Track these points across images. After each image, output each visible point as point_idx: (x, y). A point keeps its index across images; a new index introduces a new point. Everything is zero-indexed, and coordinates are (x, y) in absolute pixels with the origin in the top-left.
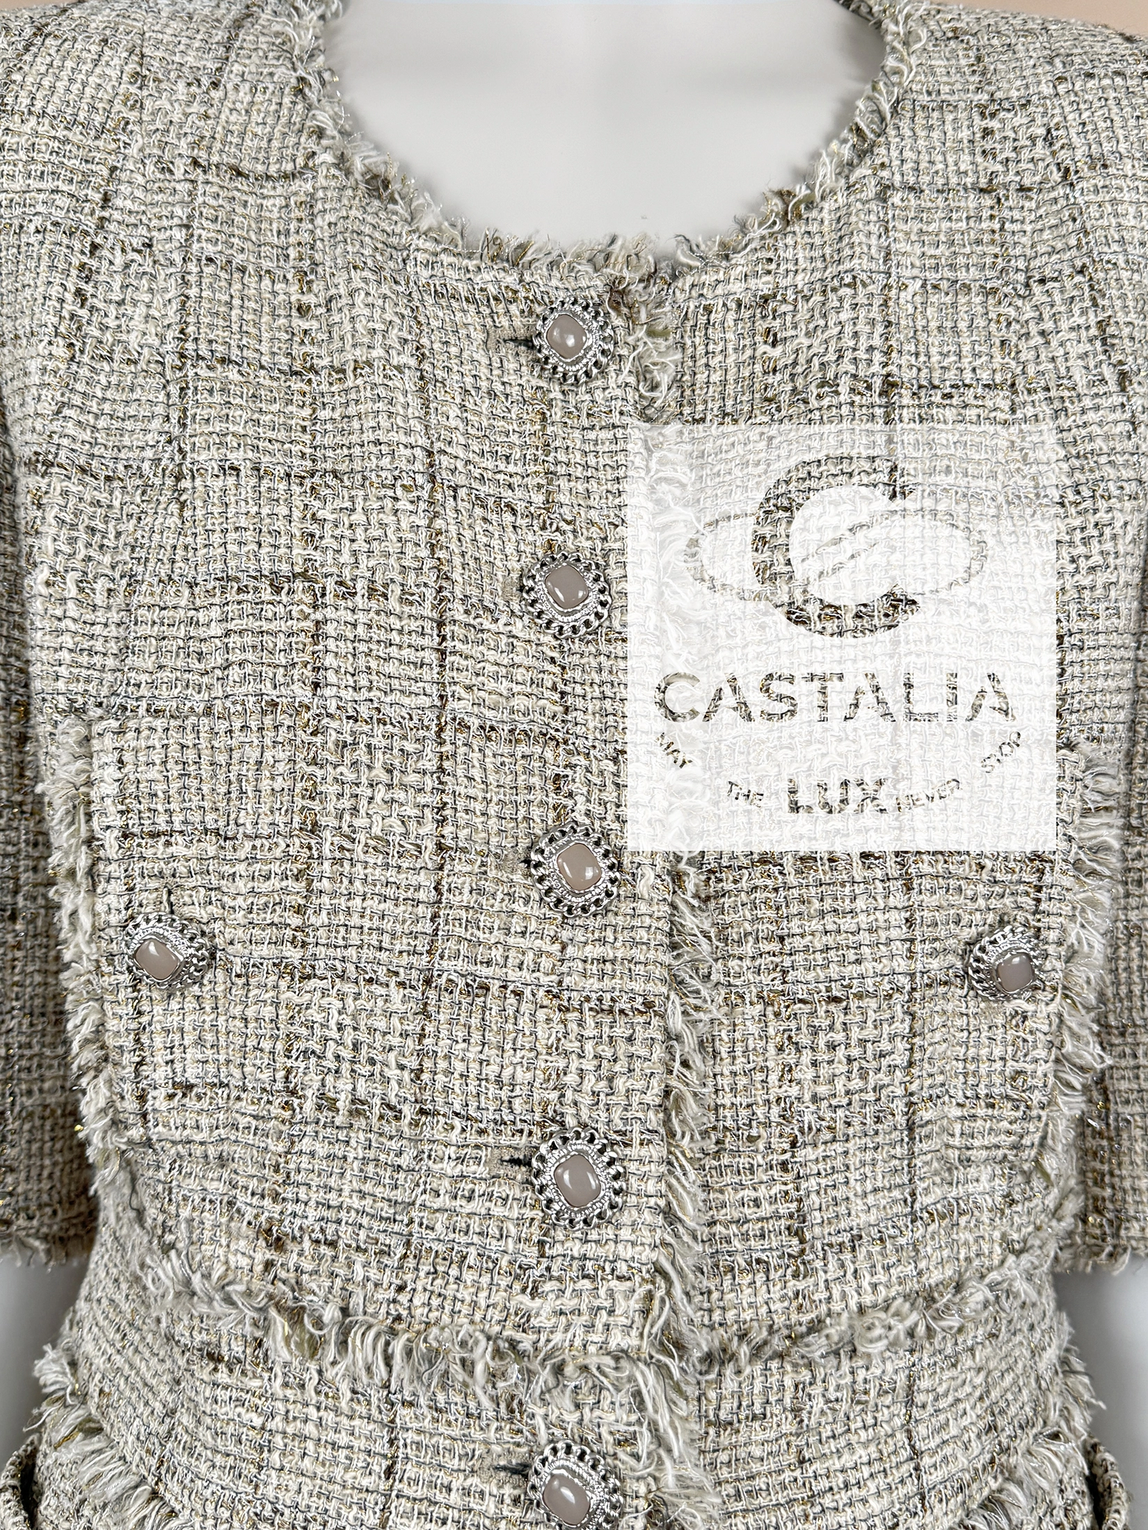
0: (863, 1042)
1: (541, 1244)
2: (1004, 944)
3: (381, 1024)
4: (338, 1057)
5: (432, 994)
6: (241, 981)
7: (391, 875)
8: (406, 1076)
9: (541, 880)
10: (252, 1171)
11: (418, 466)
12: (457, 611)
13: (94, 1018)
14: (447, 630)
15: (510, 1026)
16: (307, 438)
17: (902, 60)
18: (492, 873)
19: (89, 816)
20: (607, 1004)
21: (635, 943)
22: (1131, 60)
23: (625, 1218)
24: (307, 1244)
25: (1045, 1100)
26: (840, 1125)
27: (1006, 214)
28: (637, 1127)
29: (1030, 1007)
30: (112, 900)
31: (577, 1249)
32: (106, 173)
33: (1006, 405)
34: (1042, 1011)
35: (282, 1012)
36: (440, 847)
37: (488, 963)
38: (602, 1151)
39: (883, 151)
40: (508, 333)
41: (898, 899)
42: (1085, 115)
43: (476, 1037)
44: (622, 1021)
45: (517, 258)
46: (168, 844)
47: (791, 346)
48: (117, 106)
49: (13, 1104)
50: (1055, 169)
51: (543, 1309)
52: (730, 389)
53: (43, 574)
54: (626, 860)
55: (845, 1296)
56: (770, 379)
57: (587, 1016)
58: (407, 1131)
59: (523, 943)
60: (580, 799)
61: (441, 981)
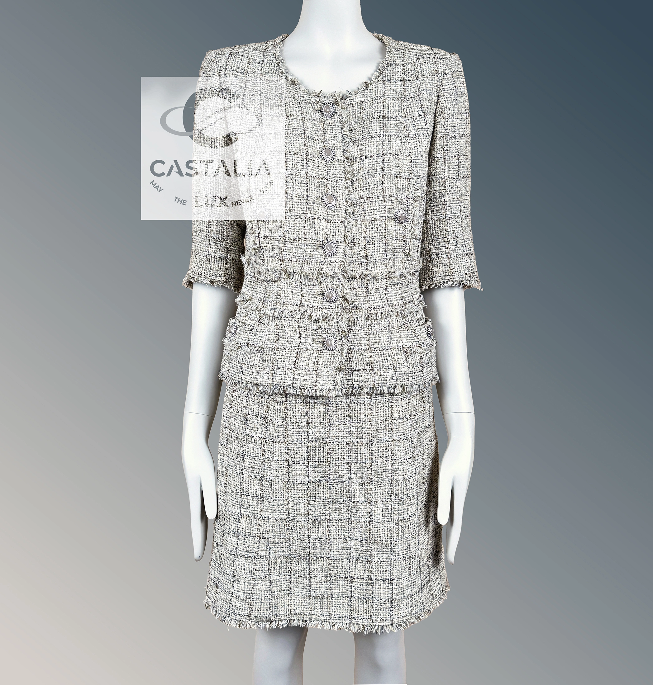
0: (377, 228)
1: (324, 258)
2: (401, 212)
3: (298, 225)
4: (291, 231)
5: (306, 220)
7: (299, 201)
8: (302, 233)
9: (324, 202)
11: (302, 132)
12: (309, 157)
13: (251, 226)
14: (308, 160)
15: (319, 225)
17: (389, 55)
18: (316, 200)
20: (335, 221)
21: (339, 212)
22: (432, 54)
23: (338, 254)
24: (287, 261)
25: (410, 241)
26: (373, 242)
27: (406, 85)
28: (340, 240)
29: (407, 225)
31: (330, 259)
33: (404, 120)
34: (408, 225)
36: (307, 196)
37: (316, 215)
38: (334, 244)
39: (384, 74)
40: (317, 109)
41: (383, 204)
42: (421, 66)
43: (314, 226)
44: (337, 224)
45: (318, 96)
47: (367, 110)
48: (246, 68)
49: (228, 257)
50: (415, 76)
51: (325, 267)
52: (356, 118)
54: (338, 199)
55: (374, 270)
56: (363, 116)
57: (332, 223)
58: (303, 242)
59: (321, 212)
60: (330, 189)
61: (308, 218)
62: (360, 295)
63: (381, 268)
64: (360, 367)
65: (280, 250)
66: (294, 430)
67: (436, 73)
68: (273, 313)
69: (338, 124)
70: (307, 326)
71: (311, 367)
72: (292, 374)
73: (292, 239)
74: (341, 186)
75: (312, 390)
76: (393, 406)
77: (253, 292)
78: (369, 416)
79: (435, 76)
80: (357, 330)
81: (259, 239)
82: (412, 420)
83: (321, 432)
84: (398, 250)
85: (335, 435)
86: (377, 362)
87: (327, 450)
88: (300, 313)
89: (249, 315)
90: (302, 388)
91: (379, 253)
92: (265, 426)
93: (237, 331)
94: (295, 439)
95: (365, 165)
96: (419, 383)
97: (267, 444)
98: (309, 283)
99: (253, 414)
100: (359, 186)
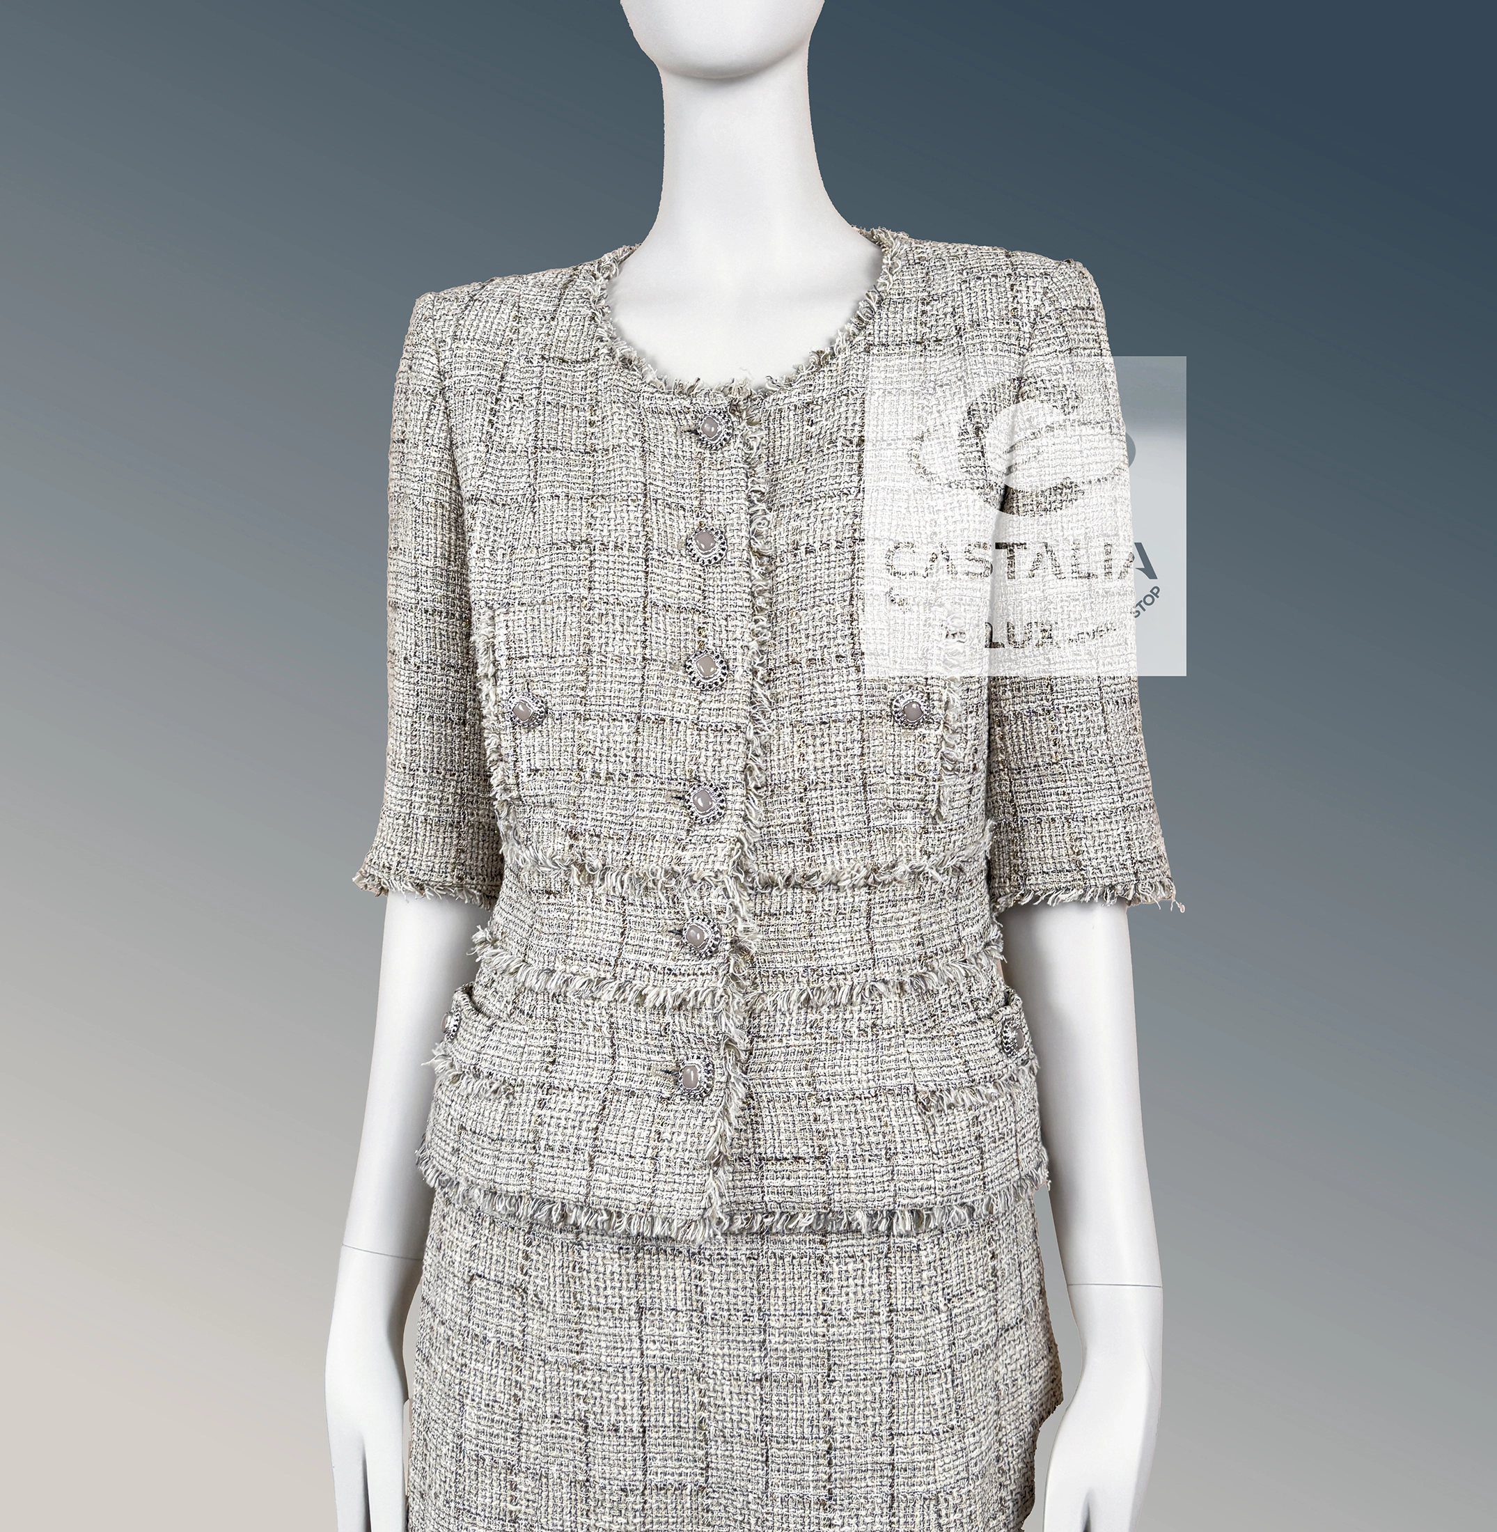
0: (837, 743)
1: (688, 830)
2: (907, 698)
3: (619, 738)
4: (600, 755)
6: (558, 722)
7: (623, 672)
8: (630, 760)
9: (691, 673)
10: (563, 806)
11: (639, 491)
12: (655, 554)
13: (496, 740)
14: (649, 563)
15: (674, 737)
16: (591, 481)
17: (887, 279)
18: (668, 670)
19: (494, 652)
20: (719, 727)
21: (733, 701)
22: (1004, 268)
23: (725, 820)
24: (587, 836)
25: (936, 777)
26: (827, 781)
27: (928, 353)
28: (731, 780)
30: (504, 688)
31: (703, 833)
32: (502, 365)
34: (932, 733)
35: (576, 734)
36: (644, 659)
37: (666, 710)
38: (716, 790)
39: (871, 327)
40: (686, 428)
41: (854, 676)
42: (973, 299)
43: (660, 742)
44: (726, 734)
45: (689, 392)
46: (527, 662)
47: (819, 425)
48: (507, 333)
49: (464, 818)
50: (954, 328)
51: (687, 855)
52: (791, 448)
53: (475, 548)
54: (731, 664)
55: (833, 863)
56: (809, 442)
57: (710, 733)
58: (630, 785)
59: (682, 701)
60: (710, 638)
61: (645, 718)
62: (788, 935)
63: (852, 856)
64: (786, 1151)
65: (571, 806)
66: (600, 1330)
67: (1014, 317)
68: (543, 983)
69: (737, 464)
70: (635, 1023)
71: (639, 1149)
72: (587, 1167)
73: (603, 775)
74: (739, 630)
75: (641, 1218)
78: (821, 1298)
79: (1011, 326)
80: (777, 1038)
82: (956, 1311)
83: (680, 1341)
84: (904, 804)
85: (721, 1352)
86: (835, 1137)
87: (697, 1393)
88: (615, 985)
90: (612, 1209)
91: (845, 813)
92: (519, 1313)
94: (603, 1359)
95: (804, 570)
96: (972, 1199)
97: (528, 1365)
98: (644, 899)
99: (488, 1277)
100: (790, 630)
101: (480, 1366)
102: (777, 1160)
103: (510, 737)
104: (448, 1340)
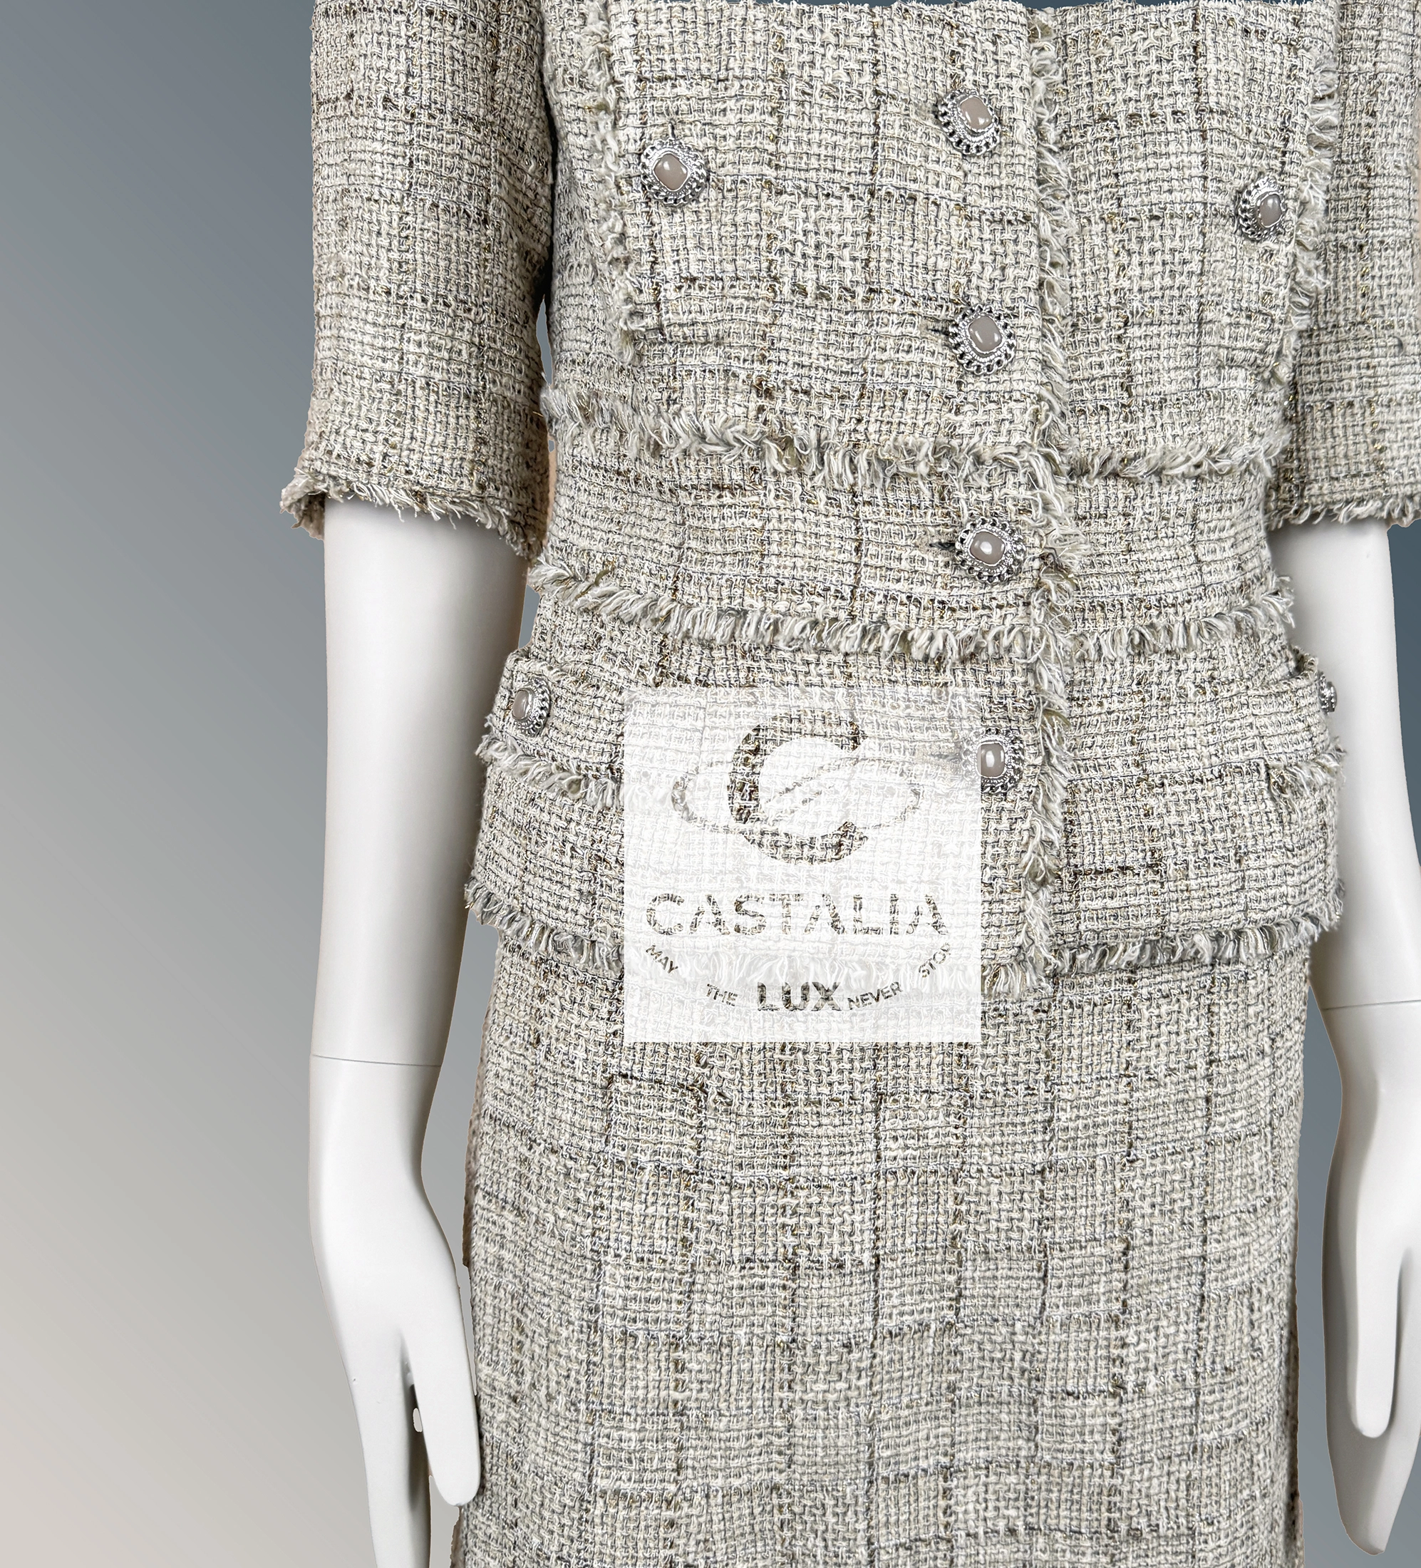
0: (1173, 251)
1: (959, 383)
2: (1263, 189)
3: (836, 228)
4: (804, 255)
5: (875, 203)
6: (729, 195)
7: (841, 115)
8: (858, 265)
9: (947, 124)
10: (742, 342)
15: (931, 228)
18: (913, 116)
20: (998, 217)
21: (1013, 175)
23: (1016, 366)
24: (789, 392)
25: (1283, 317)
26: (1155, 312)
28: (1022, 304)
29: (1276, 247)
30: (631, 131)
31: (983, 387)
34: (1284, 250)
35: (764, 217)
36: (876, 93)
37: (915, 181)
41: (1197, 146)
43: (908, 233)
44: (1009, 228)
46: (674, 86)
51: (965, 422)
55: (1155, 440)
57: (986, 224)
58: (860, 306)
59: (938, 168)
60: (970, 72)
61: (883, 193)
62: (1102, 550)
64: (1107, 860)
65: (758, 342)
66: (821, 1131)
68: (729, 630)
70: (888, 686)
73: (811, 288)
74: (1015, 62)
76: (1215, 1009)
77: (618, 538)
78: (1126, 1054)
80: (1096, 701)
81: (657, 291)
83: (931, 1133)
84: (1239, 356)
85: (990, 1141)
86: (1172, 835)
87: (951, 1202)
89: (605, 643)
91: (1172, 364)
92: (694, 1122)
93: (555, 711)
94: (824, 1170)
97: (704, 1195)
98: (890, 494)
99: (637, 1074)
100: (1094, 67)
101: (626, 1205)
102: (1098, 872)
103: (642, 220)
104: (567, 1175)
